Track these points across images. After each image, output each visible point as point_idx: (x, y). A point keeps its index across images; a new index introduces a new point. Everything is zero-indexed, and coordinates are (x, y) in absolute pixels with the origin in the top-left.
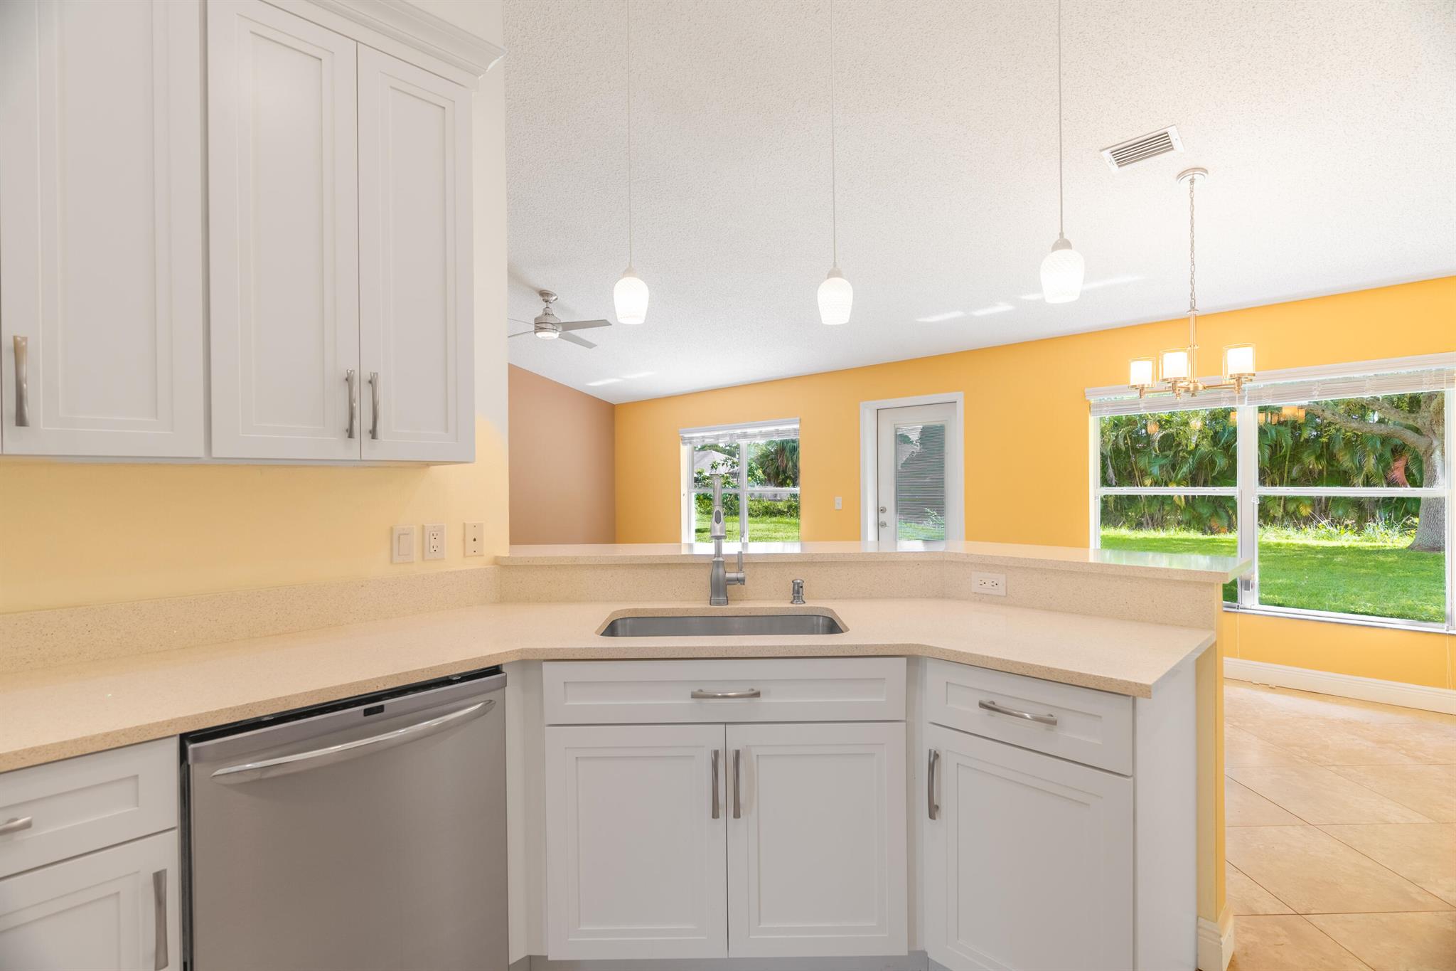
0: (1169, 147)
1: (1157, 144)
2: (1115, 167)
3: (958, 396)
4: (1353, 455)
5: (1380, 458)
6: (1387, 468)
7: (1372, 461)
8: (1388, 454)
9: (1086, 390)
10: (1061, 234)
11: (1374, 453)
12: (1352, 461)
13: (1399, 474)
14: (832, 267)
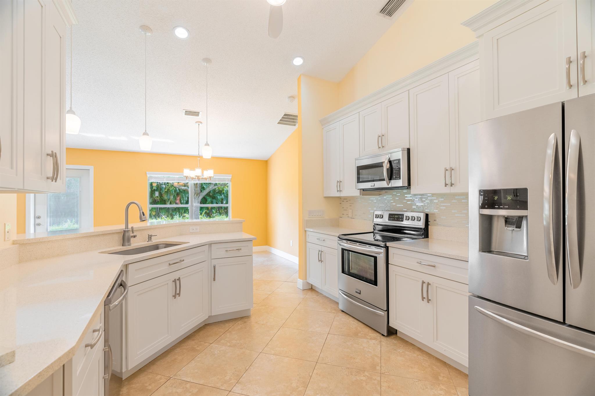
0: (198, 115)
1: (196, 114)
2: (184, 114)
3: (91, 168)
4: (167, 195)
5: (174, 196)
6: (176, 199)
7: (172, 197)
8: (176, 195)
9: (147, 172)
10: (207, 142)
11: (173, 194)
12: (167, 197)
13: (178, 201)
14: (145, 131)
